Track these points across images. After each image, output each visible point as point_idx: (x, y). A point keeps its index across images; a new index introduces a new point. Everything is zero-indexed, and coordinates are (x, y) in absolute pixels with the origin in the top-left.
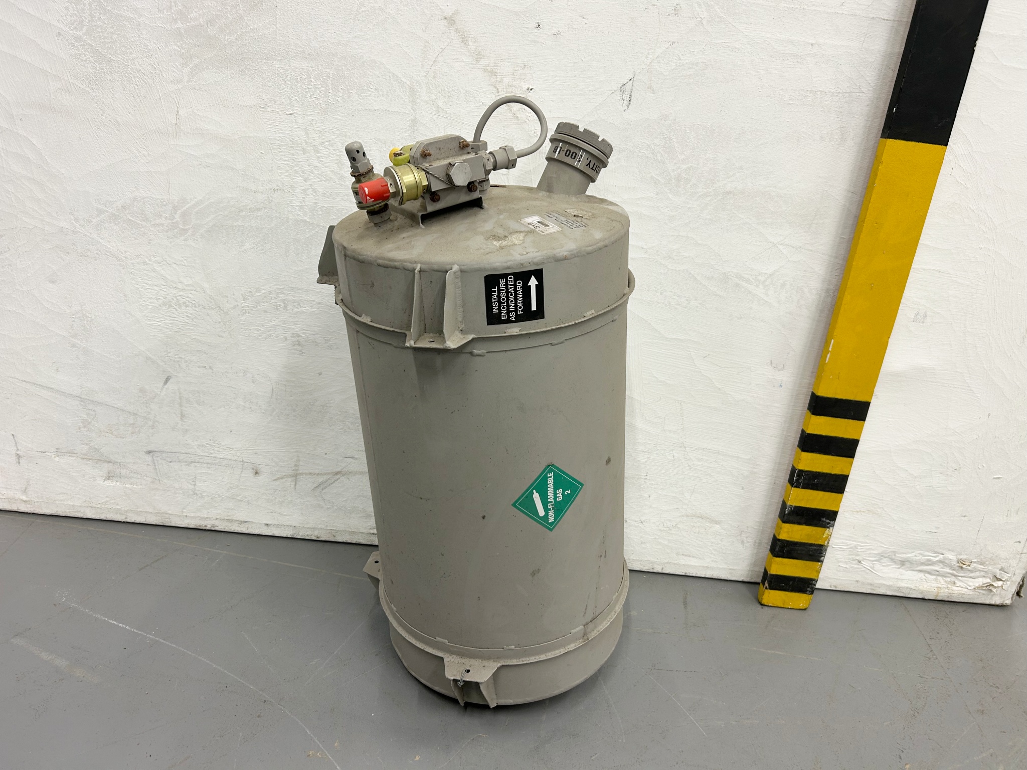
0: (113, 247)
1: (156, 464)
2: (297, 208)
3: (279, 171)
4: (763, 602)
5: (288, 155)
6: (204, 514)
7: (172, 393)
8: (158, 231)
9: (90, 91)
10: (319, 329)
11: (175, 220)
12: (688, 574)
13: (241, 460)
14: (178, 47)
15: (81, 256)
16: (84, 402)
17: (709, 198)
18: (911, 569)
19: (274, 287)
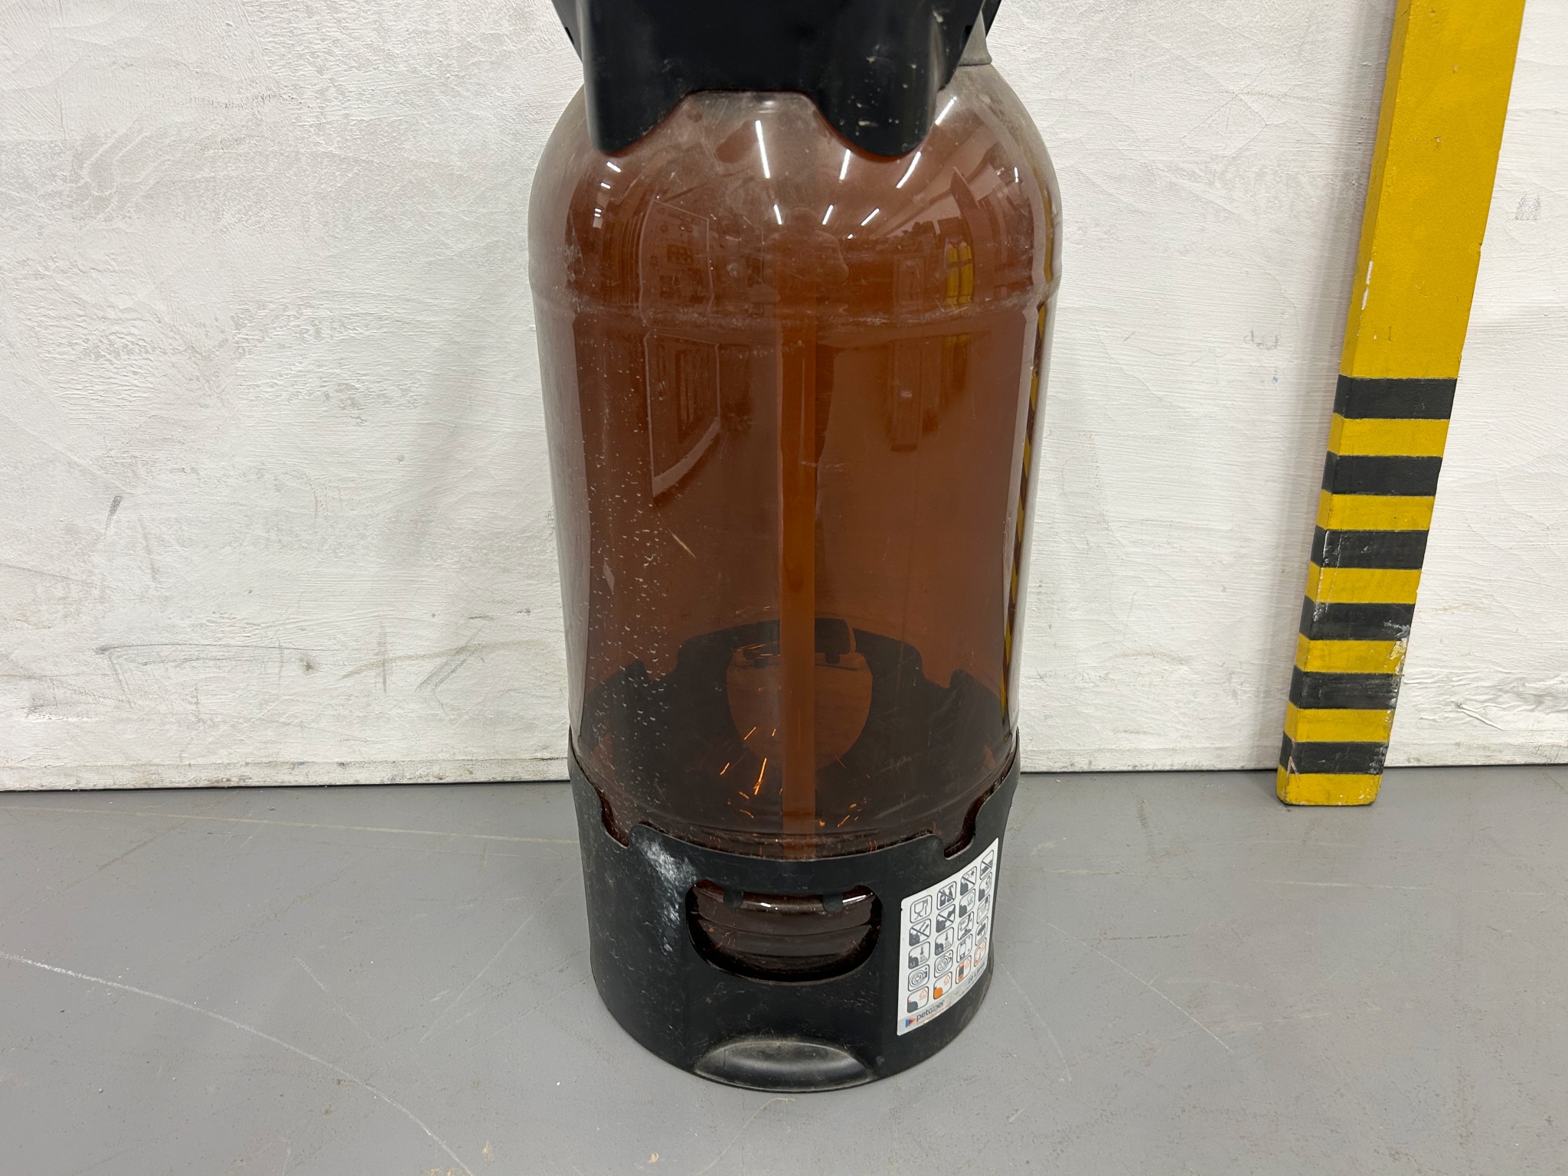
1: (119, 671)
2: (312, 130)
4: (1288, 800)
6: (222, 756)
7: (128, 529)
8: (53, 206)
10: (385, 369)
11: (82, 182)
12: (1139, 768)
13: (277, 645)
19: (289, 295)
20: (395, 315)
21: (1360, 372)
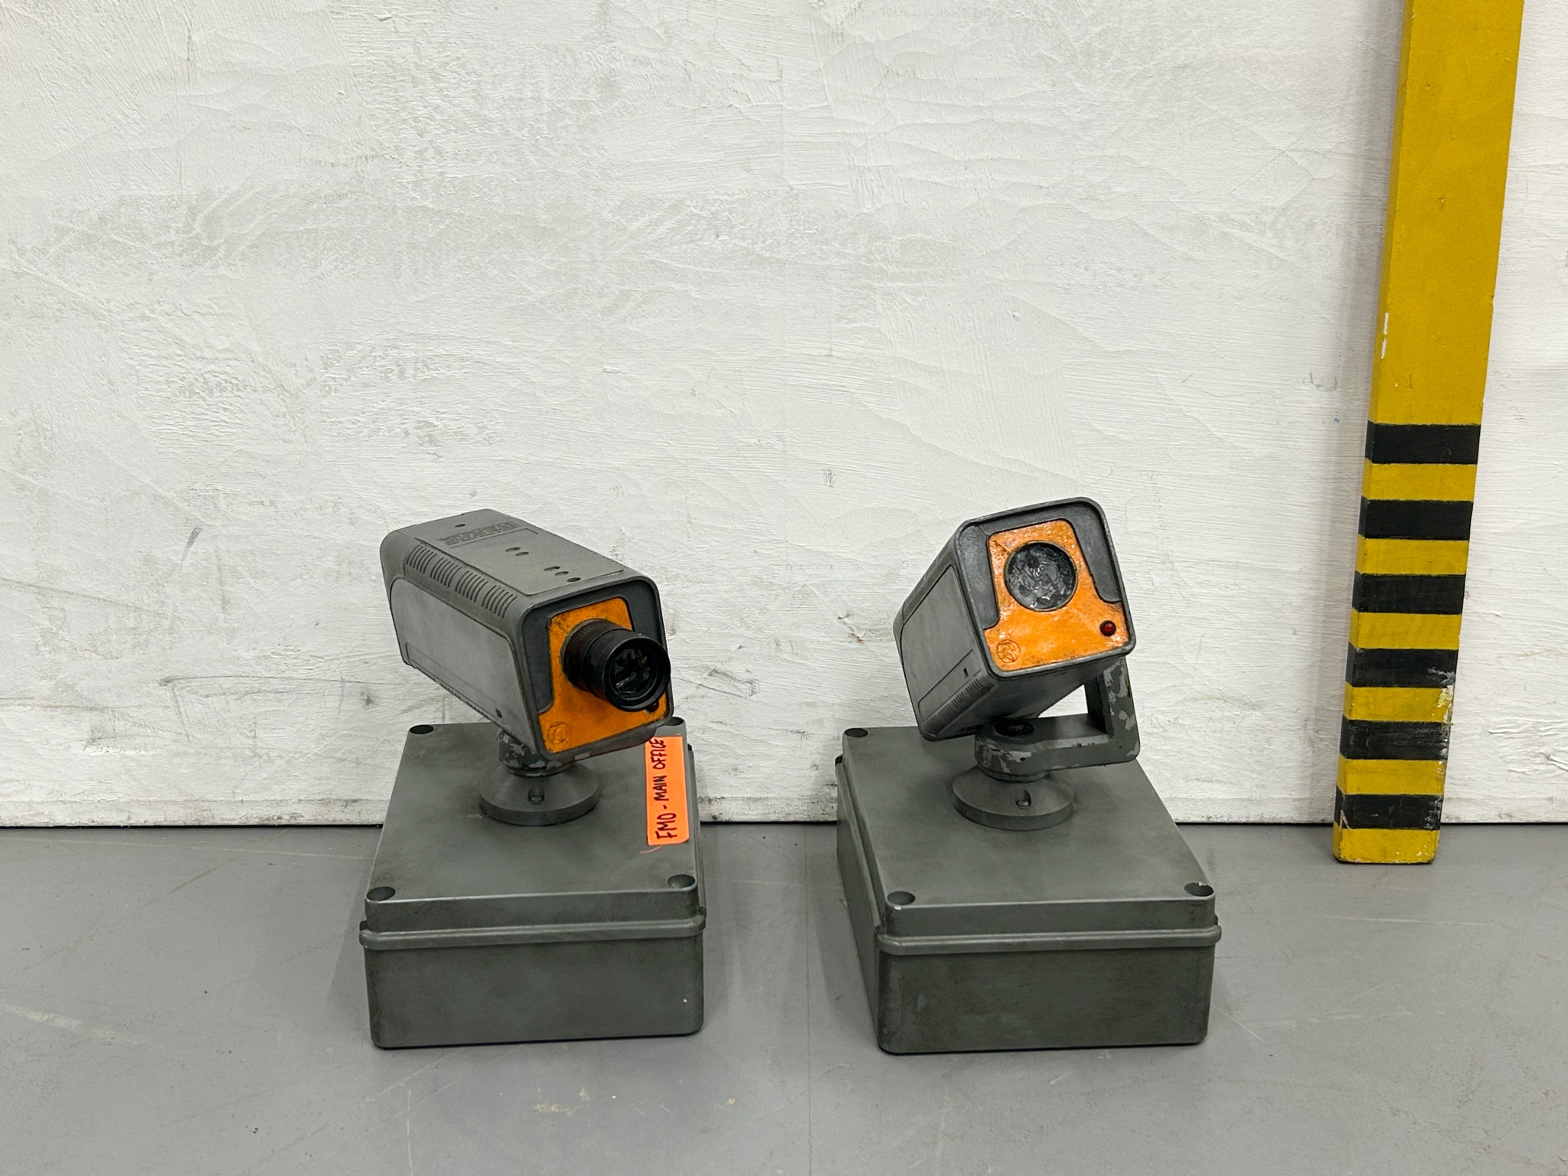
0: (87, 294)
1: (181, 703)
2: (410, 186)
3: (372, 123)
5: (388, 91)
6: (275, 793)
7: (203, 560)
8: (164, 255)
10: (464, 407)
11: (194, 232)
12: (1213, 820)
13: (339, 678)
15: (31, 318)
16: (44, 595)
17: (1151, 80)
19: (377, 337)
20: (477, 357)
21: (1384, 419)
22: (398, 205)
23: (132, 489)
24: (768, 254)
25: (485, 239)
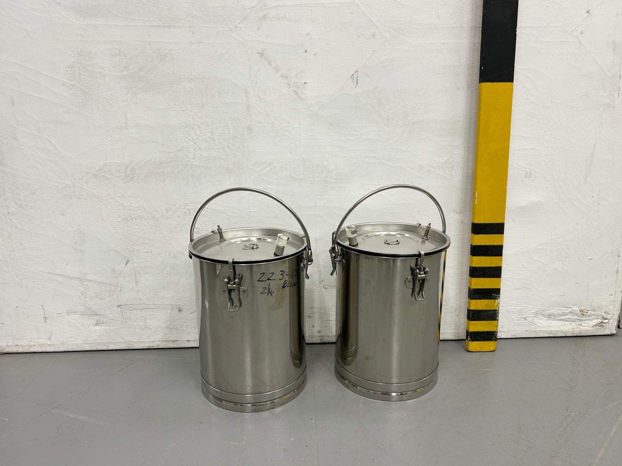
0: (95, 191)
1: (123, 313)
2: (191, 158)
3: (180, 140)
5: (185, 131)
6: (152, 339)
7: (130, 269)
8: (119, 180)
9: (80, 111)
11: (127, 173)
13: (171, 304)
14: (125, 83)
15: (78, 199)
16: (82, 281)
18: (555, 319)
21: (477, 221)
22: (188, 164)
23: (108, 249)
24: (297, 177)
25: (214, 174)
